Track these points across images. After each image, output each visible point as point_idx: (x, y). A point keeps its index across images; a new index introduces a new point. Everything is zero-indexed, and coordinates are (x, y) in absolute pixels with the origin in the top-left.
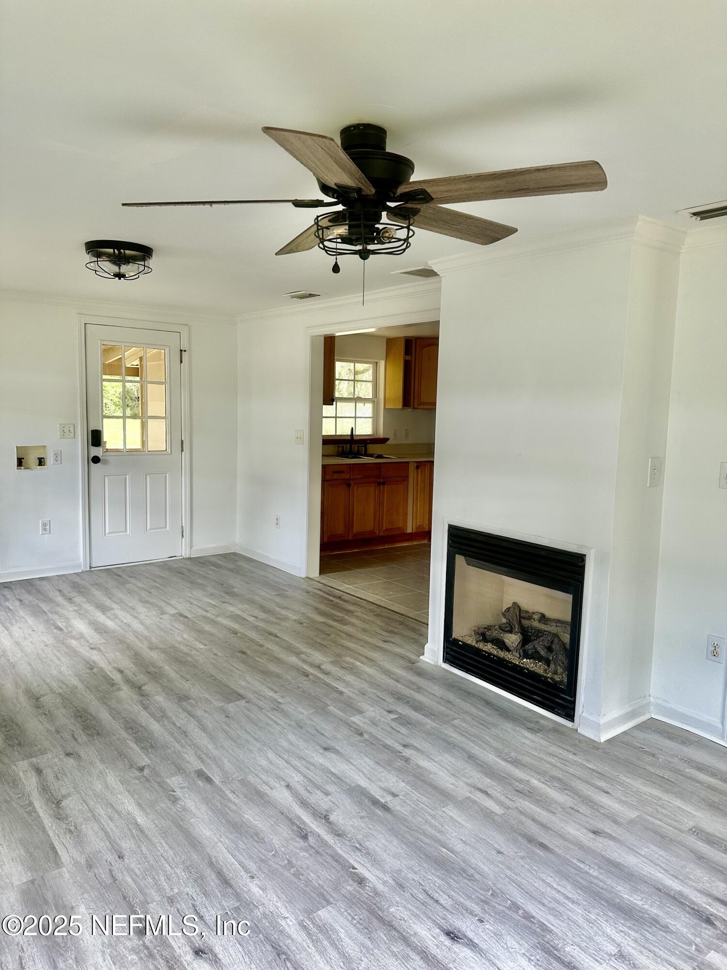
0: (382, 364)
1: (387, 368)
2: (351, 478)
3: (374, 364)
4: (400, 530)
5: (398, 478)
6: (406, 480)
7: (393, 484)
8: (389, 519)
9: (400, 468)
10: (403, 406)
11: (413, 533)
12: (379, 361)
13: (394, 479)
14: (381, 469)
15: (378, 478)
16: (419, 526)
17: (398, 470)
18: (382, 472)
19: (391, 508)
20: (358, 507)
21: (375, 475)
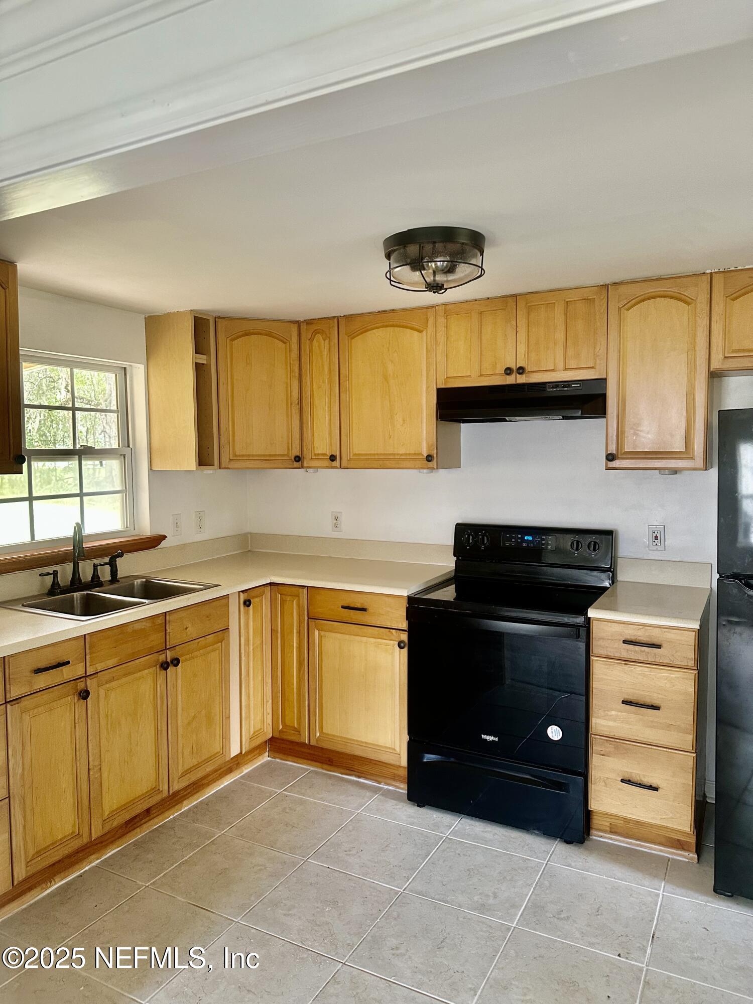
0: (138, 372)
1: (152, 379)
2: (90, 671)
3: (119, 372)
4: (217, 758)
5: (207, 639)
6: (224, 639)
7: (197, 657)
8: (191, 742)
9: (210, 615)
10: (199, 466)
11: (243, 753)
12: (131, 365)
13: (198, 643)
14: (167, 629)
15: (160, 653)
16: (254, 733)
17: (208, 619)
18: (169, 635)
19: (195, 715)
20: (113, 743)
21: (152, 648)
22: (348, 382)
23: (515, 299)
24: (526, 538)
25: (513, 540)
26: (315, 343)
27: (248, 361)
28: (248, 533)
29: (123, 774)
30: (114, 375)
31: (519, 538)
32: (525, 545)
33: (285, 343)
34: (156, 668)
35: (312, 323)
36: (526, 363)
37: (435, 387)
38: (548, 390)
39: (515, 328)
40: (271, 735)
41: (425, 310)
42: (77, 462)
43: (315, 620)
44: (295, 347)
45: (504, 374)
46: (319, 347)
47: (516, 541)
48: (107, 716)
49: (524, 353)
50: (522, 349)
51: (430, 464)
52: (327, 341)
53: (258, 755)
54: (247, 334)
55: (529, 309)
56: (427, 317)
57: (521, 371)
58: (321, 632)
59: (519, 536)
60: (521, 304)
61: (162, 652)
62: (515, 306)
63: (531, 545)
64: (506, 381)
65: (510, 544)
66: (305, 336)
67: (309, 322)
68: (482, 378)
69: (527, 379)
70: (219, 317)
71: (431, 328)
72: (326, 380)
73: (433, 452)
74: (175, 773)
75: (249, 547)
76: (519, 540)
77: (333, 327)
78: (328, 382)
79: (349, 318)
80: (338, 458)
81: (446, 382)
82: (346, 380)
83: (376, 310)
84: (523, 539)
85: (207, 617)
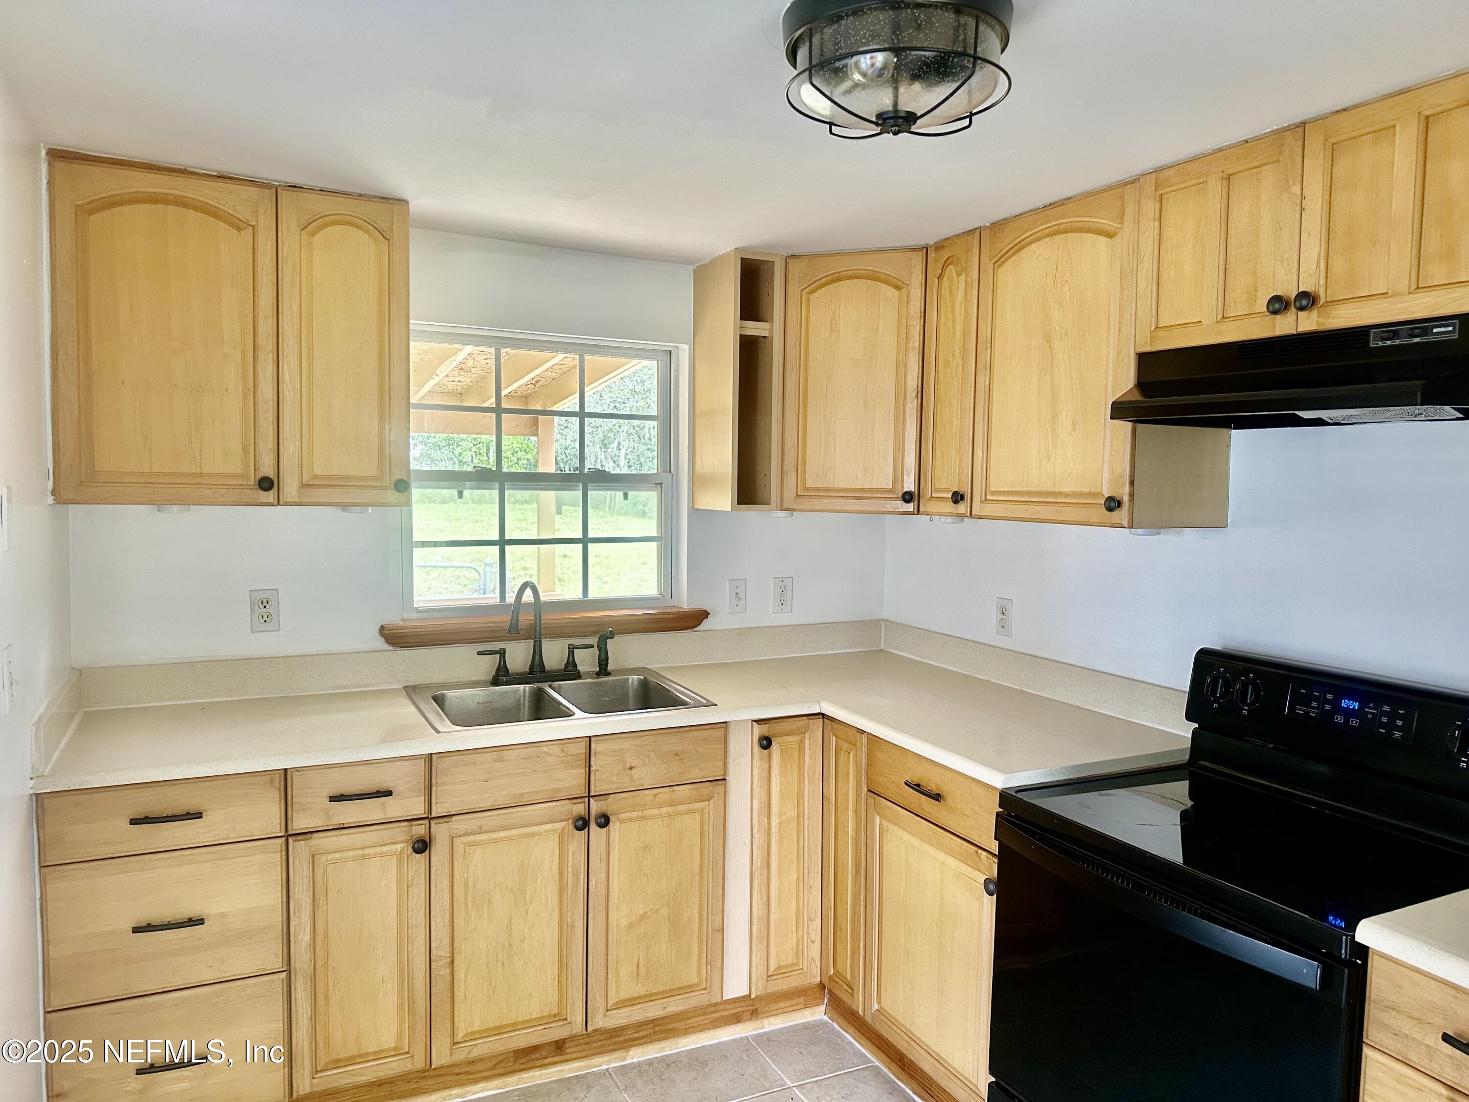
0: (684, 356)
1: (697, 367)
2: (437, 811)
3: (662, 358)
4: (692, 994)
5: (674, 791)
6: (713, 797)
7: (652, 817)
8: (636, 958)
9: (683, 753)
10: (738, 503)
11: (753, 997)
12: (677, 347)
13: (655, 795)
14: (592, 763)
15: (575, 801)
16: (779, 968)
17: (677, 758)
18: (595, 774)
19: (645, 913)
20: (475, 928)
21: (559, 790)
22: (989, 351)
23: (1301, 133)
24: (1344, 704)
25: (1314, 704)
26: (945, 283)
27: (834, 326)
28: (883, 620)
29: (493, 982)
30: (656, 363)
31: (1328, 702)
32: (1339, 719)
33: (898, 288)
34: (568, 824)
35: (943, 247)
36: (1322, 281)
37: (1132, 349)
38: (1372, 344)
39: (1299, 201)
40: (819, 979)
41: (1120, 190)
42: (580, 493)
43: (876, 796)
44: (917, 293)
45: (1268, 314)
46: (951, 288)
47: (1321, 708)
48: (466, 885)
49: (1316, 257)
50: (1313, 248)
51: (1116, 516)
52: (963, 277)
53: (802, 1006)
54: (836, 279)
55: (1333, 151)
56: (1123, 205)
57: (1304, 302)
58: (883, 820)
59: (1329, 696)
60: (1315, 143)
61: (579, 800)
62: (1300, 151)
63: (1354, 722)
64: (1274, 331)
65: (1307, 714)
66: (934, 270)
67: (939, 246)
68: (1227, 326)
69: (1321, 320)
70: (793, 256)
71: (1128, 229)
72: (958, 351)
73: (1121, 491)
74: (598, 999)
75: (882, 644)
76: (1327, 707)
77: (972, 248)
78: (960, 355)
79: (997, 226)
80: (968, 497)
81: (1153, 339)
82: (986, 348)
83: (1041, 203)
84: (1336, 703)
85: (677, 755)
